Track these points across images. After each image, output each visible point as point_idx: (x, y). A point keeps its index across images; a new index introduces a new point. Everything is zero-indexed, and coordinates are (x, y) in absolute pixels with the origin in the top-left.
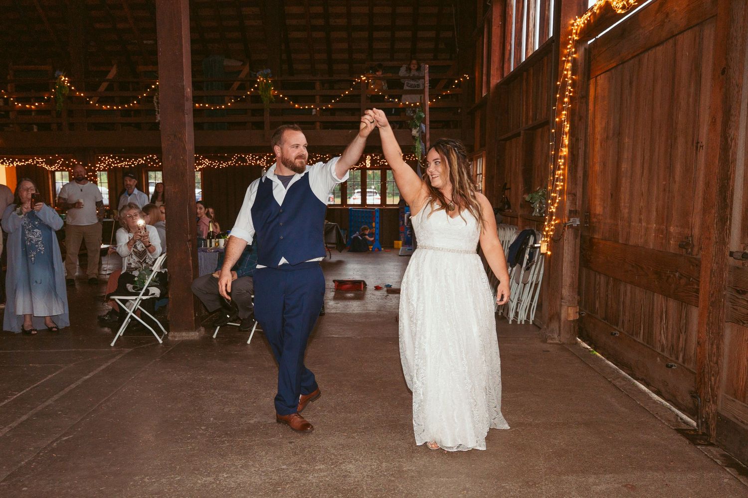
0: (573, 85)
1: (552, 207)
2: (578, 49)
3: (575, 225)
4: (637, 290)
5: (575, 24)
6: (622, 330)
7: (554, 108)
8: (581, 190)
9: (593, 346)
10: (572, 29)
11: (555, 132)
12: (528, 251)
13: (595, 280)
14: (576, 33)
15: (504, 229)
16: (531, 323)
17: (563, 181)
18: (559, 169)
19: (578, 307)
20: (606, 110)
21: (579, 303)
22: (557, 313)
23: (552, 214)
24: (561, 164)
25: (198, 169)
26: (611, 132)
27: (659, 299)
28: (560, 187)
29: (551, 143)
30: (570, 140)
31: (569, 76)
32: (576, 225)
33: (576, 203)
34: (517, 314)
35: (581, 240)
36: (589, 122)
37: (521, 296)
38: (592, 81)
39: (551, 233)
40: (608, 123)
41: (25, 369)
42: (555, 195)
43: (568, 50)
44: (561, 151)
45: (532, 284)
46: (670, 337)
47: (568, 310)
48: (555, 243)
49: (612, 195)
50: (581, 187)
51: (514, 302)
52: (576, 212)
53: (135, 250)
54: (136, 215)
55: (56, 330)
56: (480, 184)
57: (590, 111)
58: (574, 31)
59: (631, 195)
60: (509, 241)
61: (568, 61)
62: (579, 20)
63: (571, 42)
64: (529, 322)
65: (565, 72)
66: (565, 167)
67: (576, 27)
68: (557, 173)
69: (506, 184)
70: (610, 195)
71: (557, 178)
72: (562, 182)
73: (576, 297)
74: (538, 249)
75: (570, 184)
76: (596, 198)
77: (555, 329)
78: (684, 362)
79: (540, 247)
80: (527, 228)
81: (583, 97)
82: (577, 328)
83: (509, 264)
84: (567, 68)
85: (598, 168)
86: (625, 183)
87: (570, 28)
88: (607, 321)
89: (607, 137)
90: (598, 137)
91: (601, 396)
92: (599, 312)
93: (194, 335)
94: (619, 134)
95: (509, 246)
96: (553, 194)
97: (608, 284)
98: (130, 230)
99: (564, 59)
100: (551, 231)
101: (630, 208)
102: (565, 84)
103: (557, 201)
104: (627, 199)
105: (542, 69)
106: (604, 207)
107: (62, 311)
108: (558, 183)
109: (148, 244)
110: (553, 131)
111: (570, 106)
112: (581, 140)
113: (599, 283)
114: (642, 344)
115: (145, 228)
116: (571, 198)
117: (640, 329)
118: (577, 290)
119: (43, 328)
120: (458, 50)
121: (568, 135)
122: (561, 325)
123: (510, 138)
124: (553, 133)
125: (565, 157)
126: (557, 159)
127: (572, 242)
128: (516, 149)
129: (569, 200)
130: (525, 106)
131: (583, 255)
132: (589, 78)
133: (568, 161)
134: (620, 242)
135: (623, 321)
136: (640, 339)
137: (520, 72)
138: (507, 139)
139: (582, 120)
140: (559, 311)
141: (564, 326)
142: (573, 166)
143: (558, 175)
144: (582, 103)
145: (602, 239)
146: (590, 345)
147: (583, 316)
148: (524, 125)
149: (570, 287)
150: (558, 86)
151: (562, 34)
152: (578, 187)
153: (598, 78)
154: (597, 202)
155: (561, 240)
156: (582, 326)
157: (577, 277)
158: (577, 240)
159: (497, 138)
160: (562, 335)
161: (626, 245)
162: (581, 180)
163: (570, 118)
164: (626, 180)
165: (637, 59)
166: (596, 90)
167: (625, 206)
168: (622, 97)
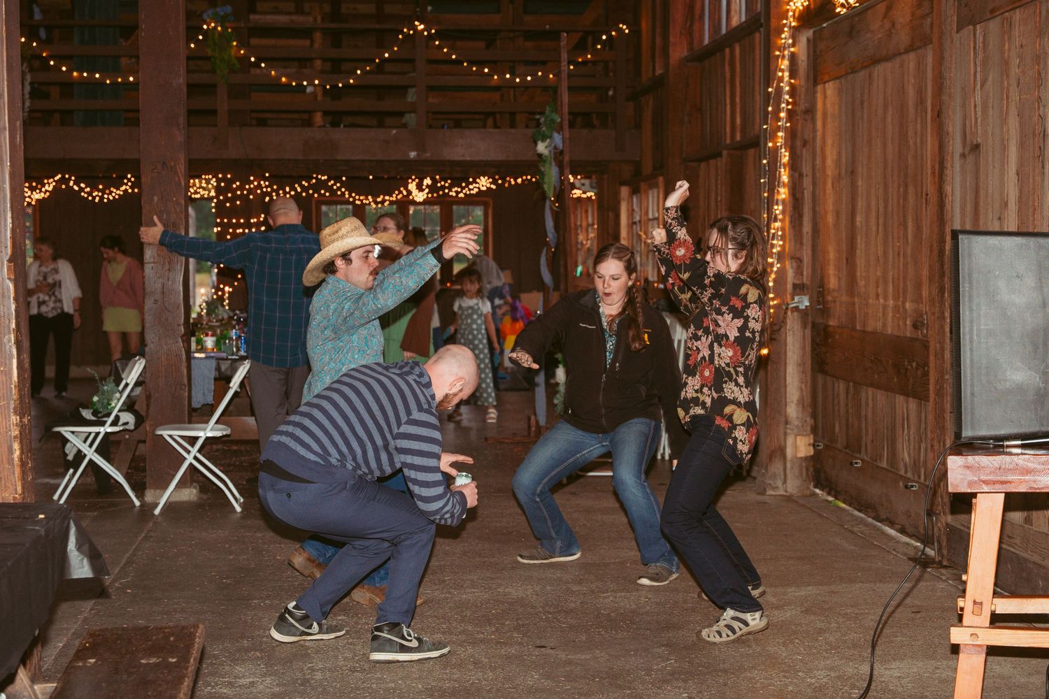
0: (793, 93)
2: (797, 39)
3: (802, 307)
5: (792, 5)
6: (865, 457)
7: (765, 127)
8: (810, 252)
9: (833, 493)
10: (788, 10)
11: (768, 163)
13: (833, 390)
14: (793, 17)
17: (783, 238)
18: (776, 220)
19: (812, 436)
20: (837, 135)
21: (814, 430)
22: (780, 447)
24: (777, 212)
26: (844, 169)
27: (900, 399)
28: (779, 249)
29: (762, 181)
30: (791, 177)
31: (786, 79)
32: (804, 307)
33: (802, 272)
35: (812, 331)
36: (818, 150)
38: (819, 88)
40: (839, 154)
43: (783, 41)
44: (778, 191)
46: (911, 451)
47: (796, 442)
48: (774, 335)
49: (847, 260)
50: (810, 248)
52: (803, 287)
57: (818, 133)
58: (791, 14)
59: (867, 260)
61: (783, 57)
63: (786, 29)
65: (780, 74)
66: (784, 217)
67: (794, 8)
68: (772, 226)
70: (845, 261)
71: (773, 234)
72: (781, 240)
73: (808, 420)
75: (793, 243)
76: (829, 266)
77: (777, 473)
78: (925, 480)
81: (807, 112)
82: (811, 469)
84: (782, 67)
85: (830, 219)
86: (860, 242)
87: (784, 7)
88: (849, 450)
89: (840, 174)
90: (829, 172)
92: (839, 438)
97: (847, 392)
99: (777, 53)
101: (867, 279)
102: (779, 91)
103: (775, 269)
104: (863, 266)
106: (839, 278)
108: (775, 242)
110: (765, 162)
111: (788, 125)
112: (807, 175)
113: (838, 394)
114: (885, 469)
116: (795, 265)
118: (810, 410)
121: (787, 169)
122: (786, 465)
123: (706, 159)
124: (765, 164)
125: (784, 201)
126: (773, 205)
127: (799, 334)
128: (717, 179)
129: (792, 267)
130: (728, 107)
131: (817, 355)
132: (815, 83)
133: (789, 209)
134: (858, 328)
135: (866, 444)
136: (884, 464)
137: (720, 45)
138: (700, 160)
139: (808, 146)
140: (783, 443)
141: (792, 468)
142: (797, 215)
143: (774, 229)
144: (805, 120)
145: (838, 327)
146: (829, 494)
147: (820, 450)
148: (728, 141)
149: (797, 405)
150: (769, 94)
151: (772, 16)
152: (805, 248)
153: (827, 84)
154: (831, 271)
155: (782, 330)
156: (819, 466)
157: (809, 388)
158: (806, 331)
159: (684, 156)
160: (789, 481)
161: (864, 331)
162: (810, 238)
163: (789, 143)
164: (861, 239)
165: (867, 71)
166: (824, 103)
167: (861, 276)
168: (853, 120)
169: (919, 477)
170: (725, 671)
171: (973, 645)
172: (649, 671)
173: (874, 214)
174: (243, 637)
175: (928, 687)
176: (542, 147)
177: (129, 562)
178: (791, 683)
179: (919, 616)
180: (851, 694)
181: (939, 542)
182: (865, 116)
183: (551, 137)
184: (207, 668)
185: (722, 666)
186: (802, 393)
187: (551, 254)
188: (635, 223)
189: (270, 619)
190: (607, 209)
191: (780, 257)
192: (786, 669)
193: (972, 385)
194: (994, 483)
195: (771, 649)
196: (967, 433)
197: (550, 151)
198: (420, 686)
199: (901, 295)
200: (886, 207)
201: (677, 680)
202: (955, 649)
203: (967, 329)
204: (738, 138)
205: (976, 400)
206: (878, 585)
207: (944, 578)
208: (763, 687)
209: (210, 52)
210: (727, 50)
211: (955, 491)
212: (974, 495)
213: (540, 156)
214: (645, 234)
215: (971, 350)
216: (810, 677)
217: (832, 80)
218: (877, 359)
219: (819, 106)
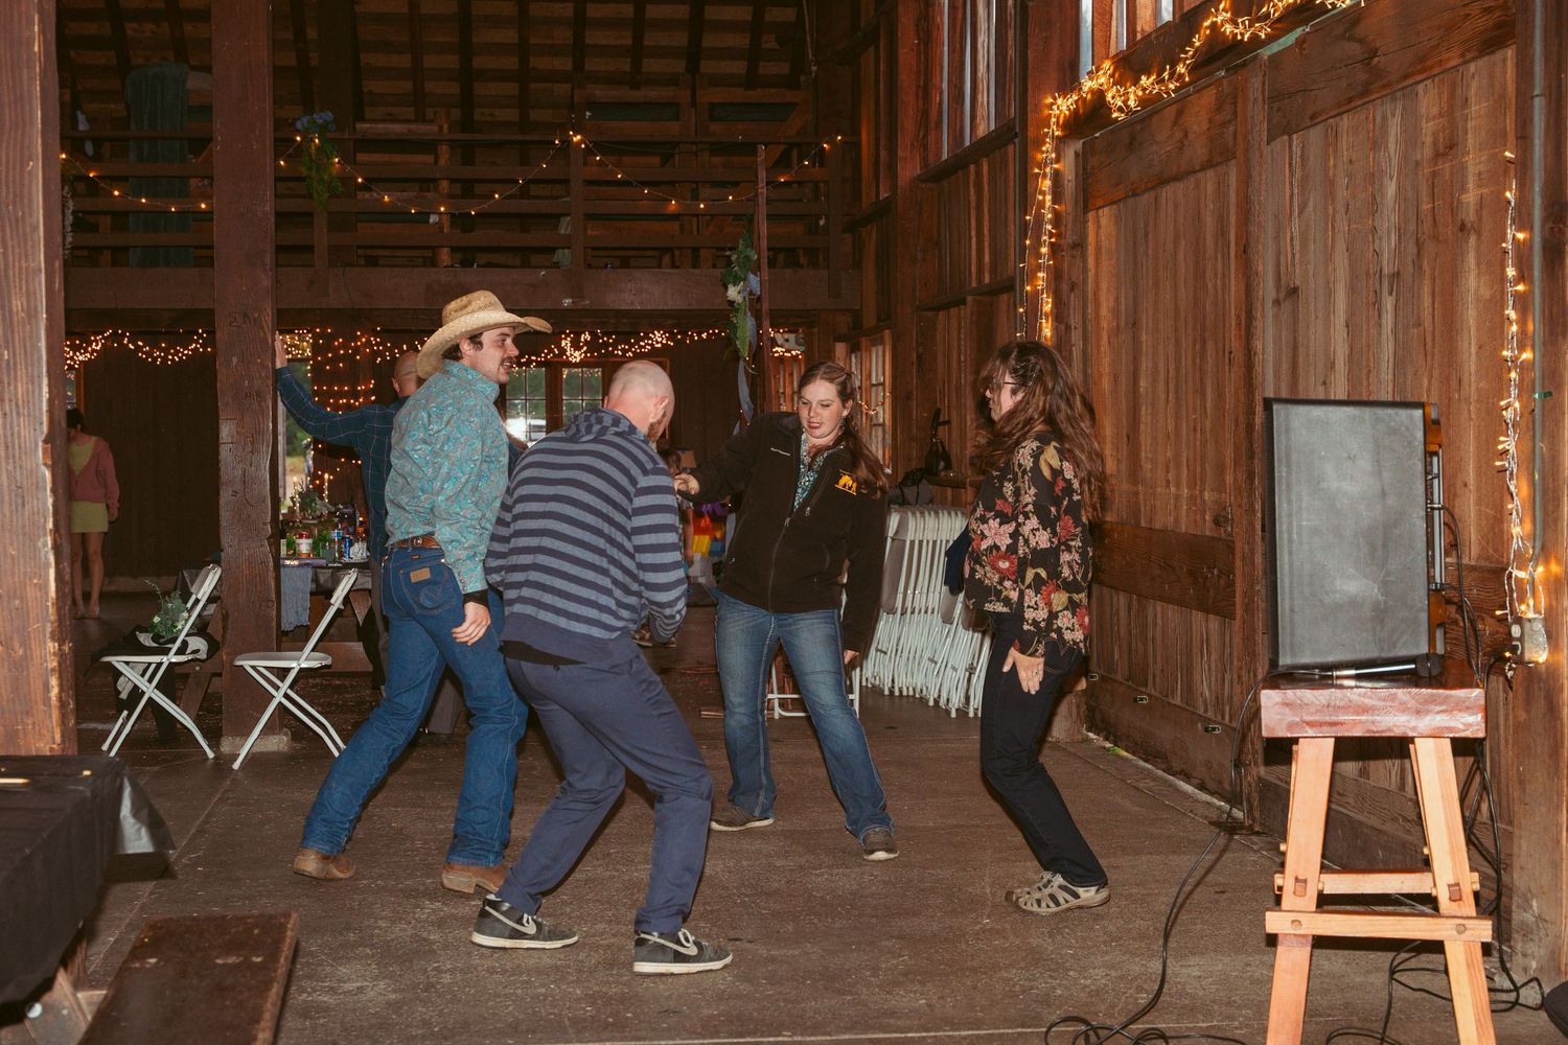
0: (1057, 220)
2: (1062, 153)
5: (1055, 107)
6: (1153, 692)
7: (1021, 265)
9: (1111, 737)
10: (1050, 116)
11: (1026, 312)
13: (1112, 605)
14: (1057, 125)
15: (936, 513)
20: (1114, 276)
26: (1123, 319)
27: (1198, 616)
30: (1055, 330)
31: (1048, 204)
34: (968, 696)
36: (1089, 295)
37: (976, 658)
38: (1091, 215)
40: (1117, 299)
43: (1044, 155)
46: (1213, 683)
49: (1128, 437)
51: (960, 672)
56: (879, 409)
57: (1089, 273)
58: (1054, 120)
59: (1154, 439)
60: (947, 541)
61: (1045, 176)
62: (1060, 100)
63: (1048, 139)
65: (1041, 198)
67: (1057, 113)
69: (938, 413)
70: (1125, 439)
78: (1231, 721)
81: (1075, 246)
82: (1084, 708)
83: (949, 588)
84: (1043, 189)
85: (1106, 384)
86: (1145, 414)
87: (1046, 112)
88: (1132, 682)
89: (1118, 326)
90: (1104, 324)
92: (1119, 667)
94: (1135, 323)
97: (1129, 607)
99: (1037, 171)
101: (1155, 461)
102: (1039, 218)
104: (1149, 444)
106: (1119, 461)
110: (1021, 310)
111: (1051, 263)
112: (1075, 328)
113: (1118, 610)
114: (1179, 707)
120: (814, 68)
121: (1050, 320)
123: (945, 307)
124: (1021, 314)
128: (959, 332)
130: (974, 240)
132: (1086, 210)
134: (1143, 524)
135: (1154, 674)
136: (1177, 701)
137: (963, 161)
138: (937, 309)
139: (1076, 291)
144: (1073, 257)
145: (1118, 523)
146: (1106, 739)
147: (1095, 683)
148: (974, 285)
150: (1026, 223)
151: (1029, 122)
153: (1101, 211)
156: (1093, 704)
159: (917, 303)
161: (1150, 529)
163: (1053, 286)
164: (1147, 409)
165: (1152, 194)
166: (1097, 233)
167: (1146, 458)
168: (1135, 257)
169: (1223, 717)
170: (974, 970)
171: (1295, 935)
172: (875, 970)
173: (1162, 377)
174: (348, 928)
175: (1236, 990)
176: (733, 292)
177: (201, 831)
178: (1059, 985)
179: (1225, 896)
180: (1136, 999)
181: (1249, 802)
182: (1150, 251)
183: (745, 279)
184: (302, 969)
185: (969, 963)
189: (383, 905)
192: (1052, 967)
193: (1292, 599)
194: (1321, 724)
195: (1034, 942)
196: (1285, 660)
197: (744, 298)
198: (578, 992)
199: (1198, 482)
200: (1178, 369)
201: (912, 981)
202: (1272, 940)
203: (1285, 527)
204: (987, 280)
205: (1296, 617)
206: (1171, 857)
207: (1255, 847)
208: (1024, 991)
210: (972, 167)
211: (1271, 736)
212: (1295, 741)
213: (731, 303)
214: (867, 403)
215: (1290, 553)
216: (1085, 978)
217: (1108, 205)
218: (1168, 565)
219: (1091, 238)
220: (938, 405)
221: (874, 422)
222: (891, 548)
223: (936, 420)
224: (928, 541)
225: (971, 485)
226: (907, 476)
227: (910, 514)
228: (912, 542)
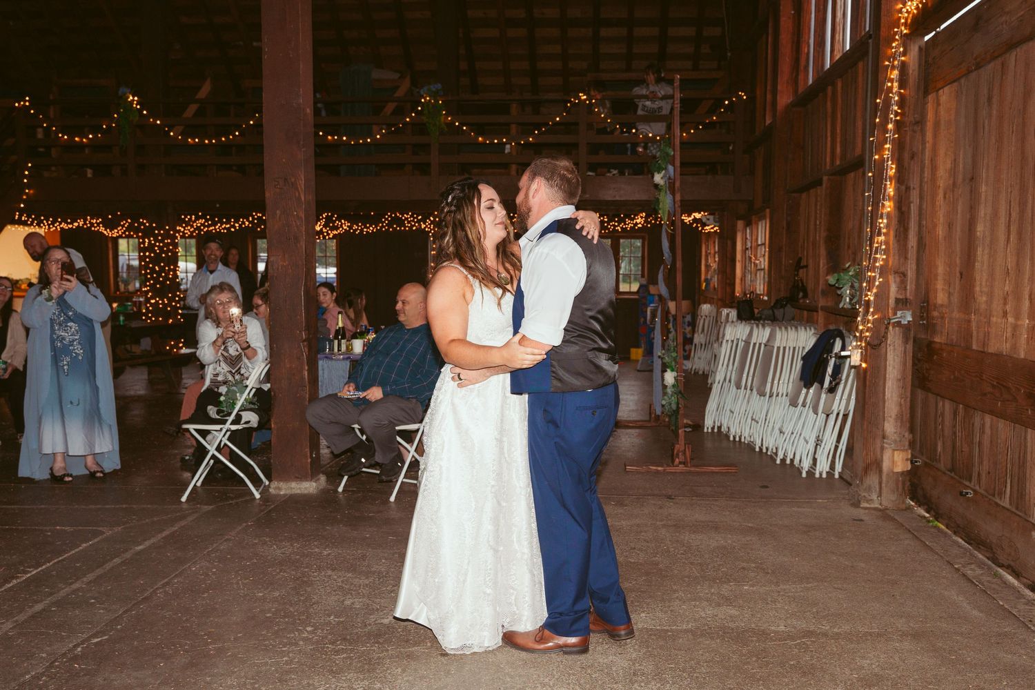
0: (901, 104)
1: (869, 293)
2: (908, 48)
3: (904, 322)
4: (1001, 424)
5: (904, 10)
6: (977, 488)
7: (871, 139)
8: (914, 267)
9: (932, 512)
10: (900, 18)
11: (873, 176)
12: (832, 362)
13: (936, 408)
14: (905, 24)
15: (796, 328)
16: (837, 476)
17: (886, 252)
18: (879, 234)
19: (910, 451)
20: (952, 142)
21: (912, 445)
22: (876, 460)
23: (868, 303)
24: (882, 225)
25: (331, 236)
26: (960, 177)
27: (1033, 434)
28: (881, 263)
29: (866, 194)
30: (897, 190)
32: (906, 323)
33: (906, 287)
34: (815, 460)
35: (913, 346)
36: (927, 162)
37: (821, 434)
38: (931, 98)
39: (867, 334)
40: (955, 161)
41: (49, 534)
42: (873, 274)
43: (893, 50)
44: (883, 205)
45: (838, 414)
47: (893, 456)
48: (874, 349)
49: (961, 274)
50: (915, 260)
51: (810, 443)
52: (906, 304)
53: (226, 354)
54: (230, 302)
55: (102, 475)
56: (762, 260)
57: (927, 145)
58: (903, 21)
59: (992, 275)
60: (804, 348)
61: (893, 68)
62: (909, 3)
63: (897, 37)
64: (834, 475)
65: (889, 84)
66: (889, 231)
67: (906, 15)
68: (876, 241)
69: (800, 259)
70: (958, 275)
71: (877, 248)
72: (884, 254)
73: (907, 435)
74: (848, 359)
75: (897, 258)
76: (937, 280)
77: (872, 486)
79: (849, 356)
80: (832, 327)
81: (917, 123)
82: (908, 483)
83: (802, 383)
84: (892, 77)
85: (941, 231)
86: (982, 254)
87: (896, 16)
88: (955, 474)
89: (954, 184)
90: (941, 183)
91: (942, 591)
92: (942, 459)
93: (309, 487)
94: (973, 178)
95: (804, 353)
96: (869, 274)
97: (955, 413)
98: (219, 323)
99: (887, 63)
100: (867, 331)
101: (991, 295)
102: (888, 102)
103: (877, 283)
104: (984, 280)
105: (856, 82)
106: (950, 294)
107: (111, 447)
108: (878, 256)
109: (245, 345)
110: (870, 174)
111: (897, 136)
112: (914, 188)
113: (943, 414)
114: (1008, 510)
115: (241, 321)
116: (898, 279)
117: (1006, 487)
118: (908, 425)
119: (83, 473)
121: (893, 182)
122: (882, 480)
123: (807, 188)
124: (869, 177)
125: (888, 214)
126: (877, 219)
127: (900, 349)
128: (816, 205)
129: (895, 282)
130: (829, 139)
131: (917, 370)
132: (926, 93)
133: (894, 222)
134: (974, 347)
135: (979, 473)
137: (826, 80)
138: (801, 191)
139: (915, 158)
140: (879, 456)
141: (888, 482)
142: (902, 229)
143: (877, 243)
144: (915, 131)
145: (946, 344)
146: (928, 512)
147: (918, 466)
148: (828, 168)
149: (896, 420)
150: (877, 105)
151: (882, 25)
152: (909, 262)
153: (941, 91)
154: (940, 285)
155: (883, 345)
156: (916, 481)
157: (908, 404)
158: (908, 346)
159: (788, 188)
160: (884, 495)
161: (983, 352)
162: (915, 252)
163: (896, 155)
164: (983, 251)
165: (999, 61)
166: (937, 111)
167: (981, 292)
168: (976, 121)
173: (1002, 221)
182: (994, 112)
183: (666, 169)
186: (901, 408)
187: (667, 271)
188: (748, 249)
190: (726, 239)
191: (883, 271)
197: (665, 182)
200: (1022, 212)
204: (838, 163)
209: (424, 119)
210: (830, 88)
213: (656, 186)
217: (946, 85)
218: (1002, 385)
219: (930, 116)
220: (800, 255)
221: (759, 267)
222: (764, 351)
223: (798, 265)
224: (789, 348)
225: (822, 310)
226: (777, 301)
227: (778, 329)
228: (779, 348)
